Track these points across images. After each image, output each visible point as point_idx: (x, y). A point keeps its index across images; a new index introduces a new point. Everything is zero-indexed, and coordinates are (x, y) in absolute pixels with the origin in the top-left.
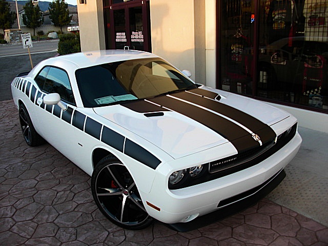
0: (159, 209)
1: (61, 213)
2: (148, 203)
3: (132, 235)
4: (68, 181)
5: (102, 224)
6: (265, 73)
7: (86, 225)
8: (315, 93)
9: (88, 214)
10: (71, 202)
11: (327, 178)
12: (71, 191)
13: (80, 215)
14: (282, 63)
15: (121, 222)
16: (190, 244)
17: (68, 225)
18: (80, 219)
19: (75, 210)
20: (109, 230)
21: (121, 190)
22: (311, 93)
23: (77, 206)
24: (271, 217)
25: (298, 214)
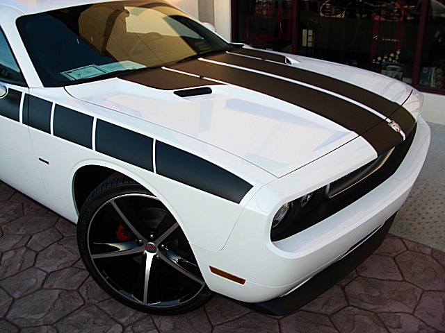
0: (242, 281)
1: (17, 295)
2: (214, 270)
3: (171, 326)
4: (18, 230)
5: (105, 309)
6: (311, 32)
7: (75, 317)
8: (390, 59)
9: (72, 290)
10: (32, 270)
11: (444, 186)
12: (28, 249)
13: (57, 295)
14: (339, 16)
15: (145, 303)
16: (282, 328)
17: (37, 321)
18: (59, 305)
19: (45, 286)
20: (123, 320)
21: (140, 245)
22: (384, 61)
23: (46, 278)
24: (394, 258)
25: (432, 249)
